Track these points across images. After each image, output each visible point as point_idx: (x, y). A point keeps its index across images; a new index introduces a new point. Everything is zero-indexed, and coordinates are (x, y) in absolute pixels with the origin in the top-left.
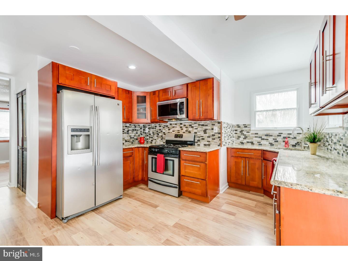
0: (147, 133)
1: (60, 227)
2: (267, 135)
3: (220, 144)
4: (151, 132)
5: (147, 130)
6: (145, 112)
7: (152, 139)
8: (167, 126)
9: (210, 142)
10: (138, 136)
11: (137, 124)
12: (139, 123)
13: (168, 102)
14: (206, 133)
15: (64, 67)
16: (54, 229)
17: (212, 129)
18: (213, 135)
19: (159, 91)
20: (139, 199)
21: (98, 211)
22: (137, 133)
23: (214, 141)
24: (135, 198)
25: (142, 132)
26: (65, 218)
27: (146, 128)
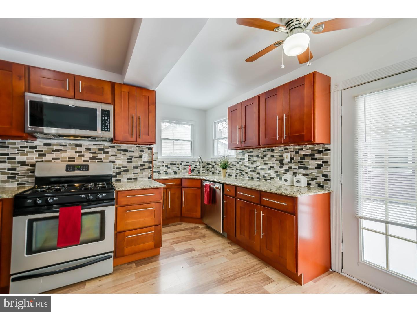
3: (150, 176)
9: (137, 174)
14: (131, 162)
17: (141, 157)
18: (142, 165)
23: (144, 172)
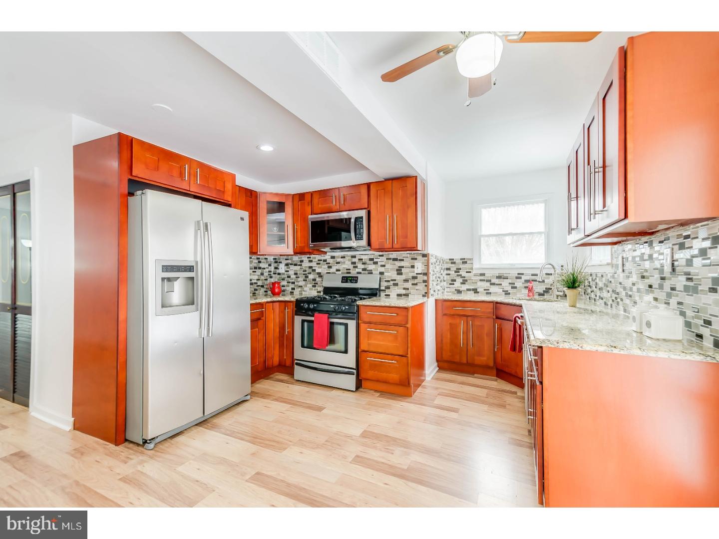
0: (284, 274)
1: (141, 458)
2: (499, 277)
3: (426, 293)
4: (291, 273)
5: (282, 268)
6: (283, 233)
7: (293, 286)
8: (325, 261)
9: (408, 289)
10: (265, 280)
11: (262, 257)
12: (266, 255)
13: (330, 216)
14: (401, 274)
15: (142, 143)
16: (131, 462)
17: (413, 267)
18: (414, 278)
19: (312, 194)
20: (282, 400)
21: (208, 424)
22: (262, 274)
23: (417, 287)
24: (274, 398)
25: (272, 273)
26: (150, 440)
27: (280, 265)
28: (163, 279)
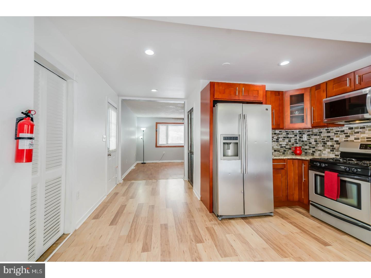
0: (306, 141)
4: (312, 141)
5: (305, 138)
6: (303, 114)
7: (314, 150)
8: (343, 131)
10: (292, 145)
11: (289, 130)
12: (292, 129)
13: (344, 96)
19: (326, 83)
20: (295, 225)
21: (247, 220)
22: (290, 141)
24: (290, 221)
25: (298, 140)
26: (220, 216)
27: (304, 135)
28: (224, 143)
